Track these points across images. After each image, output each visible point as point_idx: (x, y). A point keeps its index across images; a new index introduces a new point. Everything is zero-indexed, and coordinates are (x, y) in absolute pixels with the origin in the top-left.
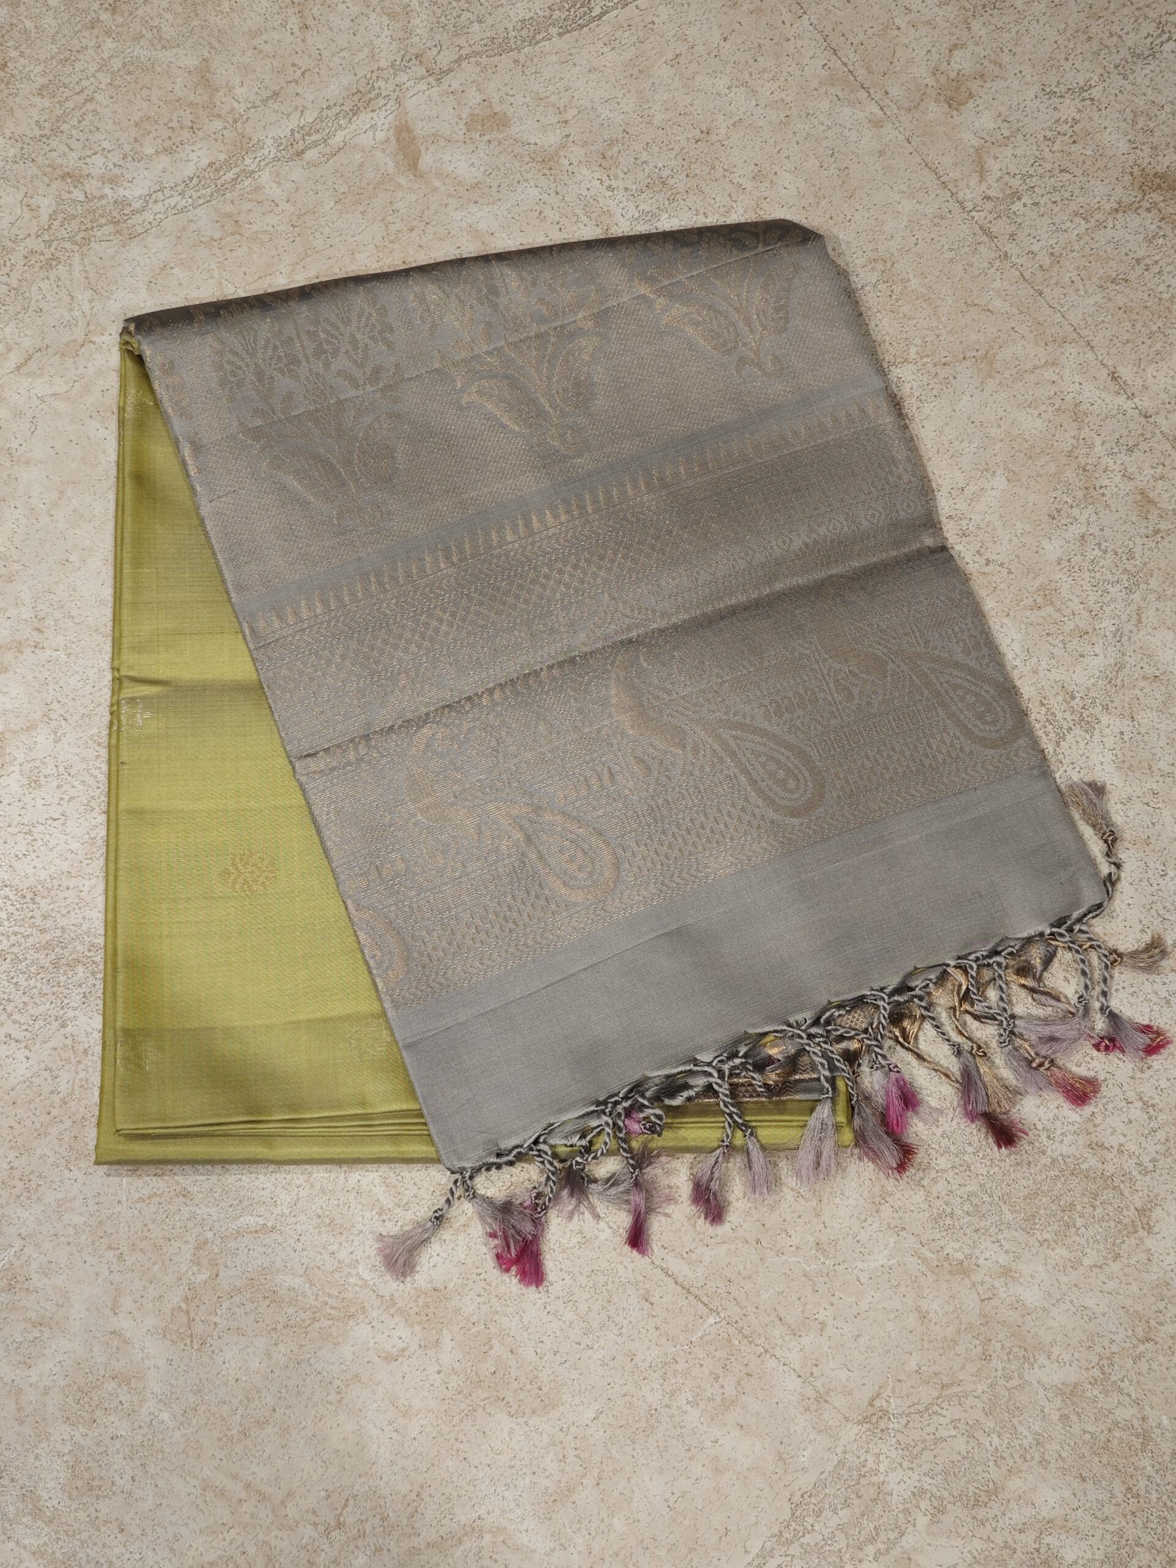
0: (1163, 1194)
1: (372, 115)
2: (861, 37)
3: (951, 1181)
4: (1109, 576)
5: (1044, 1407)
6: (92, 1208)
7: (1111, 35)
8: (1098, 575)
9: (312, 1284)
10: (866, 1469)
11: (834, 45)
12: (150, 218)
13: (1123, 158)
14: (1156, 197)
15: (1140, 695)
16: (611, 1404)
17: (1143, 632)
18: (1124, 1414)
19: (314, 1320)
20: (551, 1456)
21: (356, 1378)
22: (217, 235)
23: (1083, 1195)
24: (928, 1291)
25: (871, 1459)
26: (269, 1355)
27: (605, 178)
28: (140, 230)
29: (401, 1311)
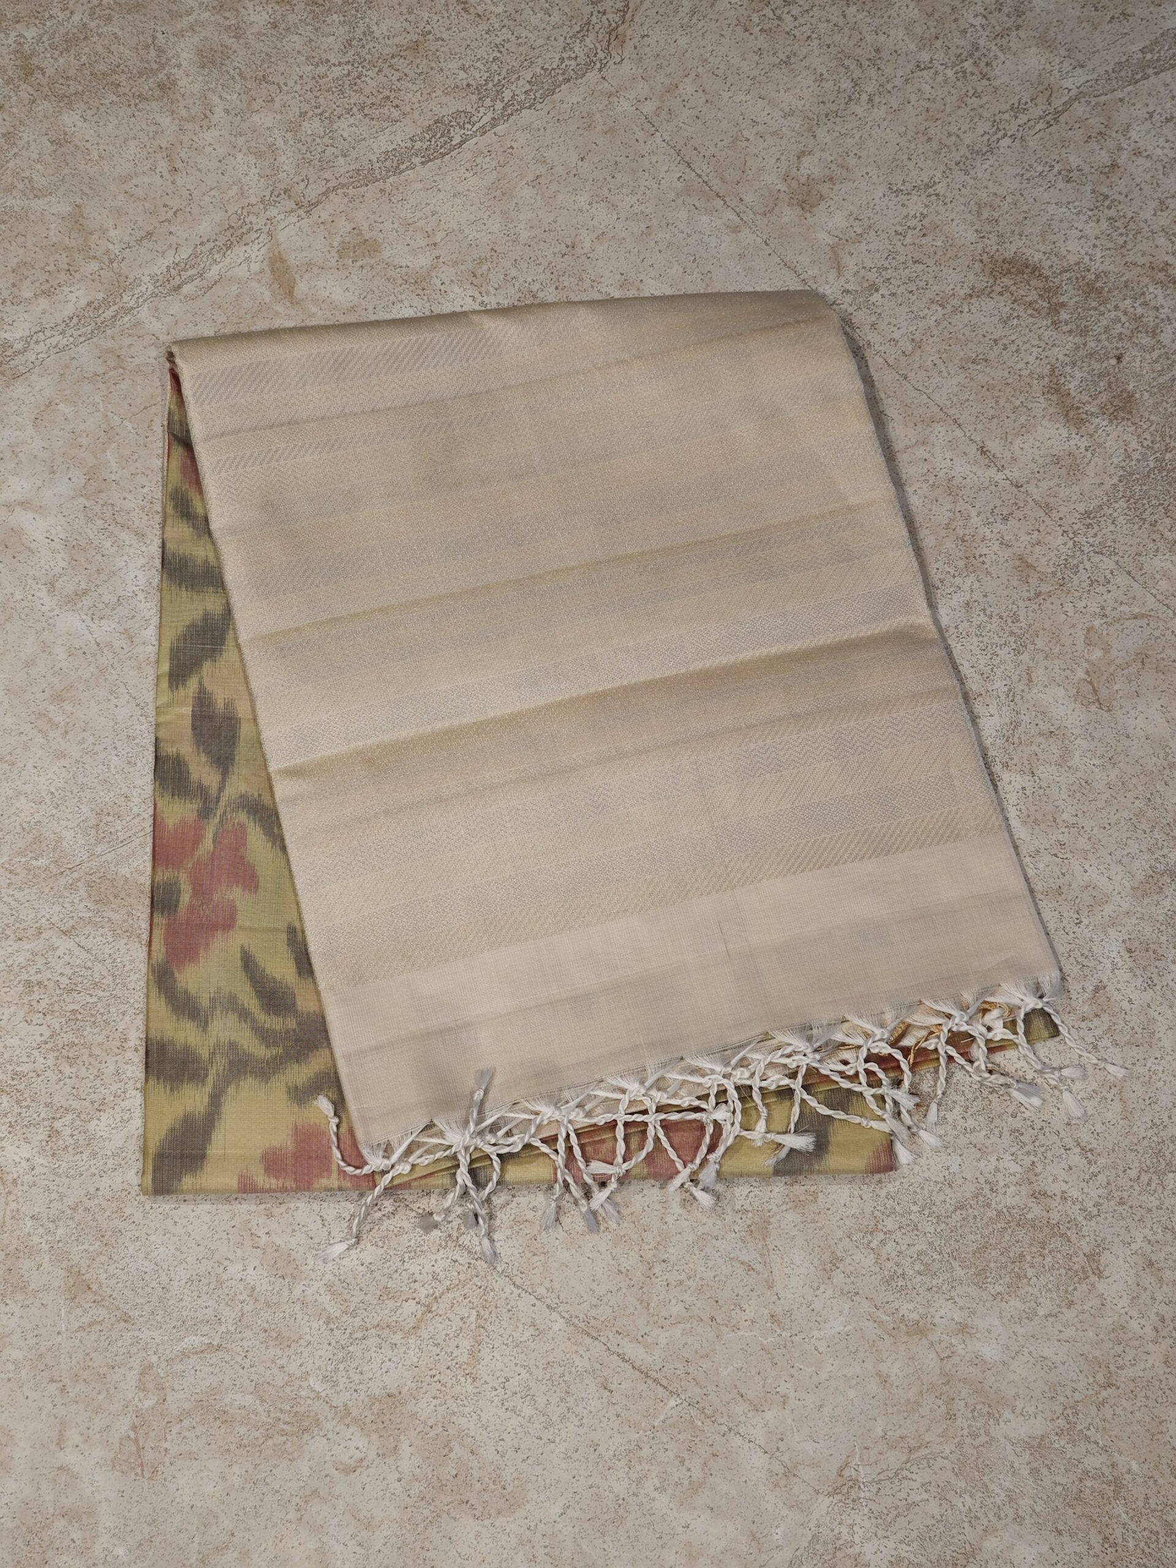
0: (1109, 1238)
1: (247, 248)
2: (713, 150)
3: (900, 1241)
4: (996, 639)
5: (1012, 1463)
6: (32, 1341)
7: (950, 135)
8: (986, 640)
9: (263, 1401)
10: (841, 1542)
11: (687, 159)
12: (33, 358)
13: (972, 247)
14: (1007, 281)
15: (1037, 750)
16: (577, 1498)
17: (1034, 691)
18: (1094, 1462)
19: (269, 1437)
20: (520, 1556)
21: (315, 1492)
22: (100, 371)
23: (1031, 1244)
24: (887, 1355)
25: (845, 1530)
26: (224, 1478)
27: (477, 295)
28: (22, 369)
29: (356, 1421)
